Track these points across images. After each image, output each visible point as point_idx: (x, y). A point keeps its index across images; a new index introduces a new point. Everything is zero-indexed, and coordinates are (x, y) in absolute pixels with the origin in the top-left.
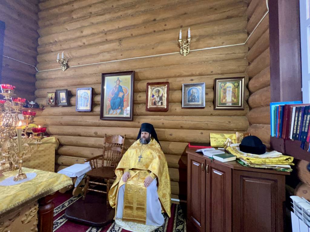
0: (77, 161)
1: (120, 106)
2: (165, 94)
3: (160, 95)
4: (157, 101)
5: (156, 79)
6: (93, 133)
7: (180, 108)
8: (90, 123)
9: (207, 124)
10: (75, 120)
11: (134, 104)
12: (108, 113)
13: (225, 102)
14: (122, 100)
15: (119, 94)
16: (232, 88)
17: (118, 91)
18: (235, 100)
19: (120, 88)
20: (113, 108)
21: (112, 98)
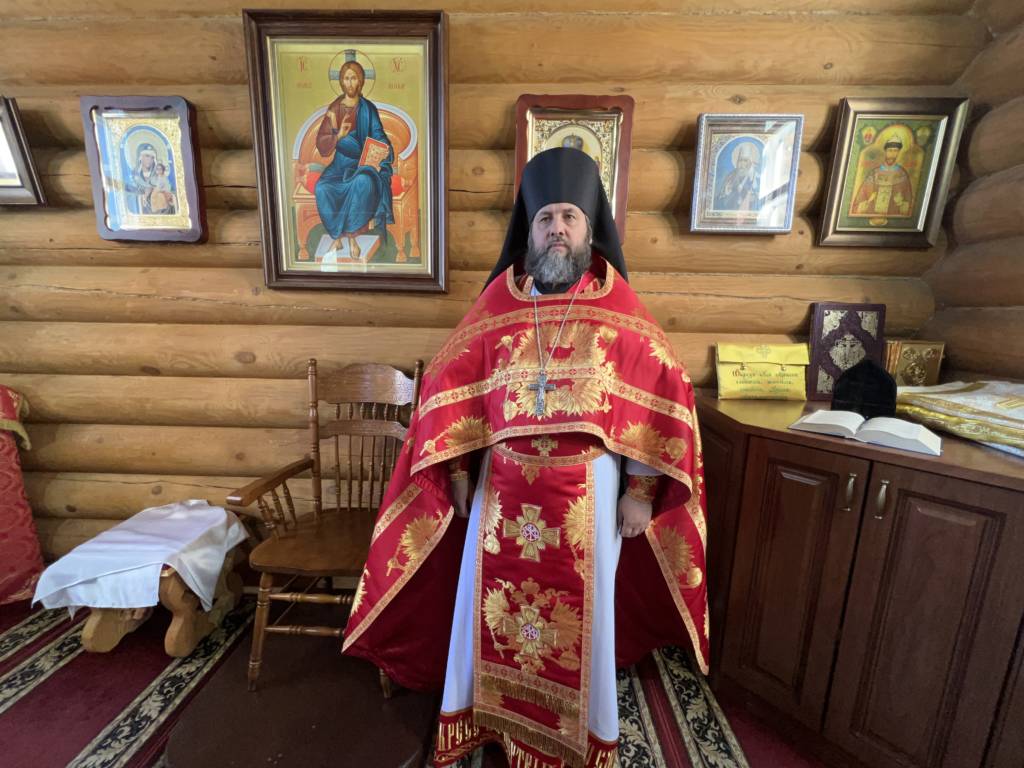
0: (157, 491)
1: (373, 217)
2: (607, 161)
5: (563, 80)
6: (233, 356)
7: (674, 234)
8: (204, 304)
9: (781, 308)
10: (110, 292)
11: (449, 209)
12: (307, 253)
13: (867, 213)
14: (382, 184)
15: (361, 148)
16: (904, 149)
17: (354, 132)
18: (905, 207)
19: (366, 114)
20: (333, 227)
21: (322, 170)
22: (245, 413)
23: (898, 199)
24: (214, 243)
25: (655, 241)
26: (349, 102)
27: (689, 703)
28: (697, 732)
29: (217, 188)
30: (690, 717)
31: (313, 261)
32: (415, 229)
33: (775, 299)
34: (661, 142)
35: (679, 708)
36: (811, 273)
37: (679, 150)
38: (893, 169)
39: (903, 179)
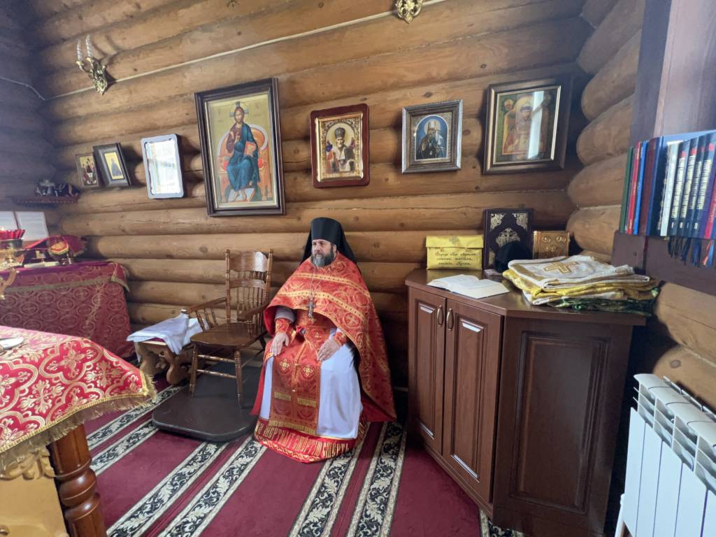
1: (250, 179)
2: (358, 139)
3: (348, 144)
4: (340, 161)
5: (336, 99)
13: (514, 152)
14: (254, 162)
15: (245, 147)
17: (241, 140)
19: (246, 131)
20: (235, 186)
21: (229, 159)
24: (191, 197)
25: (387, 180)
32: (269, 184)
33: (462, 208)
34: (389, 124)
36: (486, 191)
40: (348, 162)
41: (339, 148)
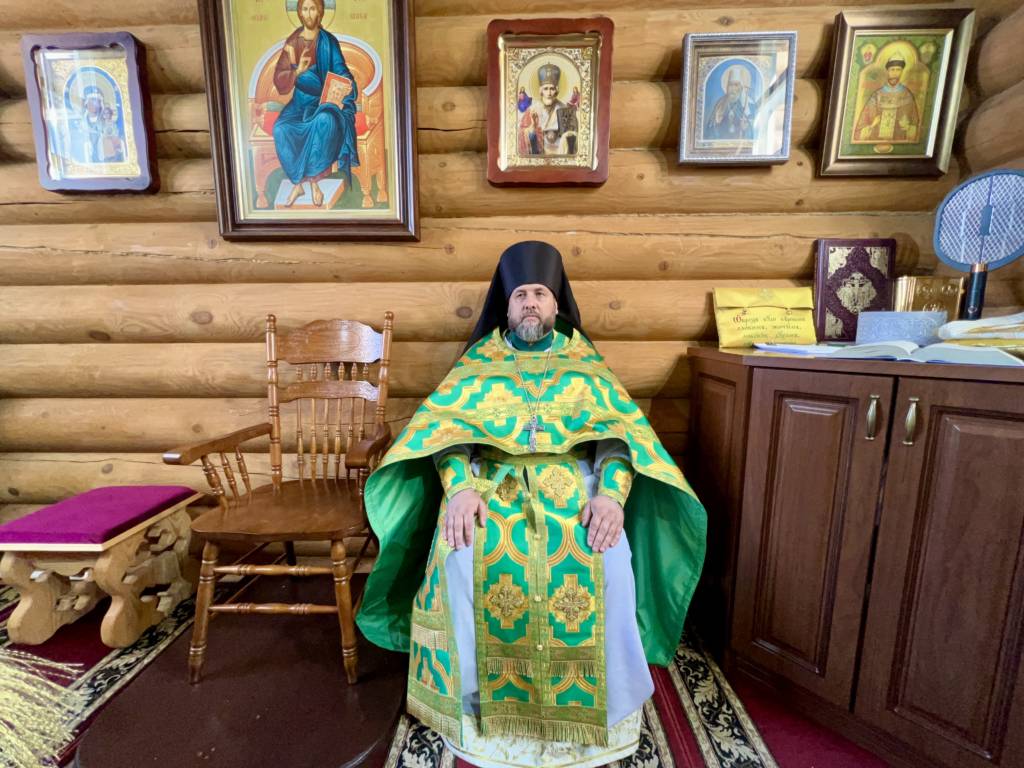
0: (108, 470)
1: (336, 158)
4: (547, 132)
6: (187, 316)
7: (662, 169)
8: (157, 260)
9: (781, 247)
10: (53, 249)
11: (419, 151)
12: (265, 200)
13: (870, 139)
14: (345, 123)
15: (322, 84)
16: (907, 67)
17: (314, 67)
18: (912, 132)
19: (326, 47)
20: (293, 171)
21: (281, 109)
22: (203, 381)
23: (904, 123)
24: (168, 193)
25: (641, 177)
26: (309, 35)
27: (696, 686)
28: (707, 717)
29: (169, 134)
30: (698, 699)
31: (273, 208)
32: (381, 172)
33: (776, 237)
34: (645, 73)
35: (685, 691)
36: (813, 210)
37: (664, 81)
38: (896, 91)
39: (907, 101)
40: (565, 135)
41: (546, 106)
